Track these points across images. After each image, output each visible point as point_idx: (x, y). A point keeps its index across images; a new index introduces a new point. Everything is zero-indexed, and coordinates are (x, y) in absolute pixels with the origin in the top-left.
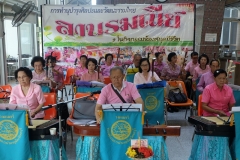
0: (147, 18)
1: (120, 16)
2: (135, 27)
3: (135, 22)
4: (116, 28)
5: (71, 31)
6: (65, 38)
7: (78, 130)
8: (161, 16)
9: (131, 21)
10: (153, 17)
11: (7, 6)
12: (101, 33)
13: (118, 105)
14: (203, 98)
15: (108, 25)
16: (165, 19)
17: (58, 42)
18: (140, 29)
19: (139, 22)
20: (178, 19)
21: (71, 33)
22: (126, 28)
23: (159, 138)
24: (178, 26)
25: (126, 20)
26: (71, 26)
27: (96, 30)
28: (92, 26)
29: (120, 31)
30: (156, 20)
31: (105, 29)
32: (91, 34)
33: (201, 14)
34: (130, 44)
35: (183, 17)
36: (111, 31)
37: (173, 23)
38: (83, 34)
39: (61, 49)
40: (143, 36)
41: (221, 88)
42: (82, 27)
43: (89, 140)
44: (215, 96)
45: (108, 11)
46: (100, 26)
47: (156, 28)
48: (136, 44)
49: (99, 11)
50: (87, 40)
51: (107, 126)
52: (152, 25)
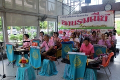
0: (93, 18)
1: (82, 18)
2: (88, 21)
5: (66, 24)
6: (64, 26)
9: (86, 20)
10: (95, 17)
15: (78, 21)
16: (100, 18)
17: (62, 28)
18: (90, 22)
19: (90, 20)
22: (85, 22)
24: (106, 20)
25: (85, 19)
28: (73, 22)
29: (82, 23)
30: (97, 18)
31: (77, 23)
32: (72, 25)
34: (86, 28)
36: (79, 23)
38: (70, 25)
40: (91, 25)
42: (69, 22)
45: (78, 16)
47: (97, 22)
48: (88, 28)
49: (75, 16)
52: (95, 20)
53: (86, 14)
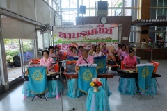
0: (98, 30)
1: (86, 29)
2: (92, 34)
3: (92, 32)
4: (84, 35)
5: (65, 36)
6: (63, 40)
7: (68, 76)
8: (103, 29)
10: (100, 29)
11: (38, 26)
12: (78, 37)
13: (86, 64)
14: (124, 62)
15: (81, 34)
16: (105, 30)
17: (59, 41)
18: (94, 35)
19: (94, 32)
20: (111, 30)
21: (65, 37)
22: (89, 35)
23: (104, 79)
24: (111, 33)
25: (89, 31)
26: (65, 34)
27: (76, 36)
28: (74, 34)
29: (86, 36)
33: (121, 29)
35: (113, 30)
36: (82, 36)
37: (109, 32)
38: (70, 38)
39: (61, 44)
40: (96, 38)
41: (132, 58)
42: (70, 35)
43: (73, 80)
44: (129, 61)
45: (81, 27)
46: (78, 34)
47: (102, 34)
50: (72, 40)
51: (81, 74)
52: (100, 33)
53: (91, 25)
